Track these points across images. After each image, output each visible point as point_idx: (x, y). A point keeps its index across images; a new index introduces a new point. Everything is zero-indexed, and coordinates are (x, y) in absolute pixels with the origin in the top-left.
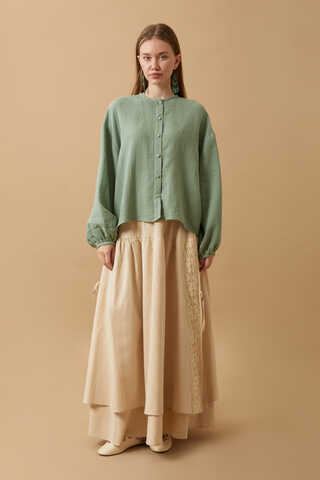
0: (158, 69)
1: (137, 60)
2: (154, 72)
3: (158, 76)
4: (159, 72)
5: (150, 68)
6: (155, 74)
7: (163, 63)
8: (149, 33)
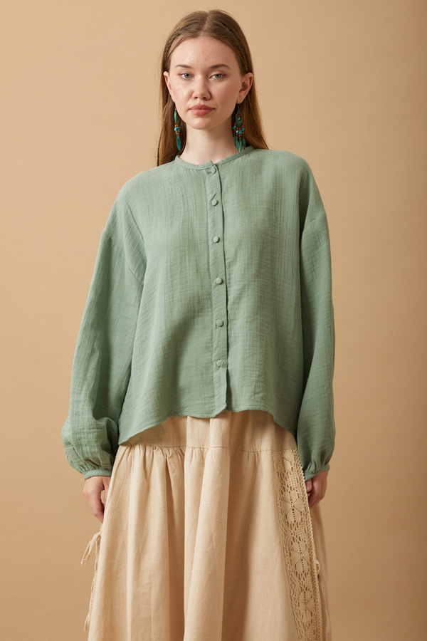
0: (207, 96)
1: (164, 80)
2: (199, 102)
3: (205, 111)
4: (209, 104)
5: (190, 96)
6: (200, 108)
7: (217, 87)
8: (192, 26)
